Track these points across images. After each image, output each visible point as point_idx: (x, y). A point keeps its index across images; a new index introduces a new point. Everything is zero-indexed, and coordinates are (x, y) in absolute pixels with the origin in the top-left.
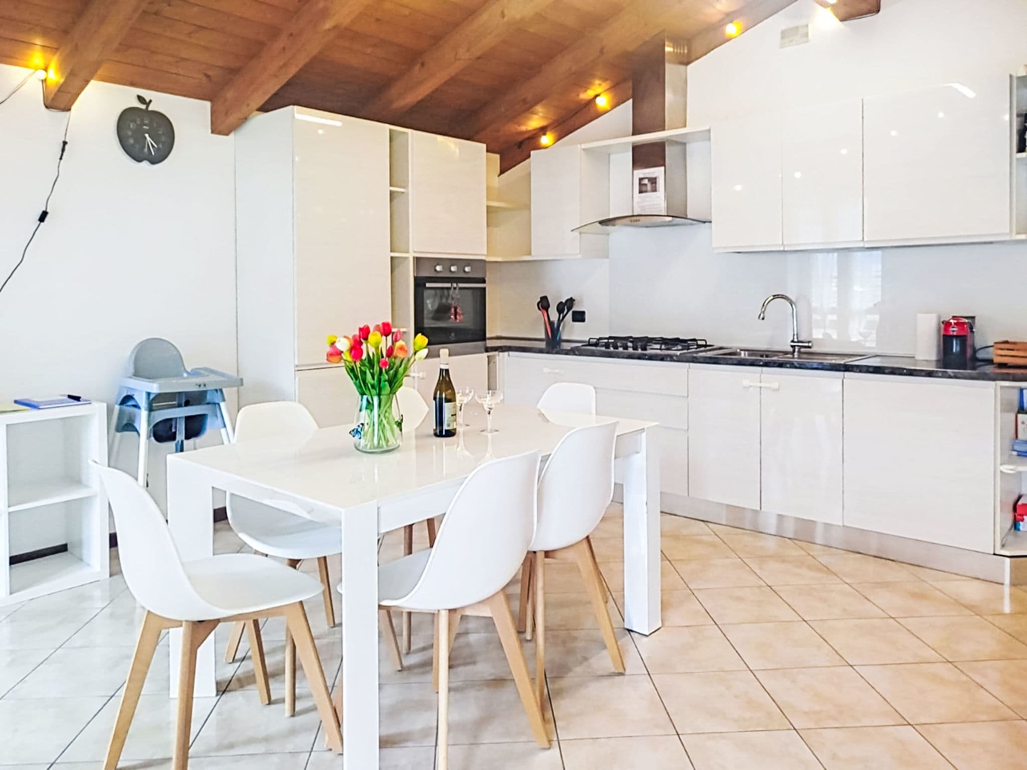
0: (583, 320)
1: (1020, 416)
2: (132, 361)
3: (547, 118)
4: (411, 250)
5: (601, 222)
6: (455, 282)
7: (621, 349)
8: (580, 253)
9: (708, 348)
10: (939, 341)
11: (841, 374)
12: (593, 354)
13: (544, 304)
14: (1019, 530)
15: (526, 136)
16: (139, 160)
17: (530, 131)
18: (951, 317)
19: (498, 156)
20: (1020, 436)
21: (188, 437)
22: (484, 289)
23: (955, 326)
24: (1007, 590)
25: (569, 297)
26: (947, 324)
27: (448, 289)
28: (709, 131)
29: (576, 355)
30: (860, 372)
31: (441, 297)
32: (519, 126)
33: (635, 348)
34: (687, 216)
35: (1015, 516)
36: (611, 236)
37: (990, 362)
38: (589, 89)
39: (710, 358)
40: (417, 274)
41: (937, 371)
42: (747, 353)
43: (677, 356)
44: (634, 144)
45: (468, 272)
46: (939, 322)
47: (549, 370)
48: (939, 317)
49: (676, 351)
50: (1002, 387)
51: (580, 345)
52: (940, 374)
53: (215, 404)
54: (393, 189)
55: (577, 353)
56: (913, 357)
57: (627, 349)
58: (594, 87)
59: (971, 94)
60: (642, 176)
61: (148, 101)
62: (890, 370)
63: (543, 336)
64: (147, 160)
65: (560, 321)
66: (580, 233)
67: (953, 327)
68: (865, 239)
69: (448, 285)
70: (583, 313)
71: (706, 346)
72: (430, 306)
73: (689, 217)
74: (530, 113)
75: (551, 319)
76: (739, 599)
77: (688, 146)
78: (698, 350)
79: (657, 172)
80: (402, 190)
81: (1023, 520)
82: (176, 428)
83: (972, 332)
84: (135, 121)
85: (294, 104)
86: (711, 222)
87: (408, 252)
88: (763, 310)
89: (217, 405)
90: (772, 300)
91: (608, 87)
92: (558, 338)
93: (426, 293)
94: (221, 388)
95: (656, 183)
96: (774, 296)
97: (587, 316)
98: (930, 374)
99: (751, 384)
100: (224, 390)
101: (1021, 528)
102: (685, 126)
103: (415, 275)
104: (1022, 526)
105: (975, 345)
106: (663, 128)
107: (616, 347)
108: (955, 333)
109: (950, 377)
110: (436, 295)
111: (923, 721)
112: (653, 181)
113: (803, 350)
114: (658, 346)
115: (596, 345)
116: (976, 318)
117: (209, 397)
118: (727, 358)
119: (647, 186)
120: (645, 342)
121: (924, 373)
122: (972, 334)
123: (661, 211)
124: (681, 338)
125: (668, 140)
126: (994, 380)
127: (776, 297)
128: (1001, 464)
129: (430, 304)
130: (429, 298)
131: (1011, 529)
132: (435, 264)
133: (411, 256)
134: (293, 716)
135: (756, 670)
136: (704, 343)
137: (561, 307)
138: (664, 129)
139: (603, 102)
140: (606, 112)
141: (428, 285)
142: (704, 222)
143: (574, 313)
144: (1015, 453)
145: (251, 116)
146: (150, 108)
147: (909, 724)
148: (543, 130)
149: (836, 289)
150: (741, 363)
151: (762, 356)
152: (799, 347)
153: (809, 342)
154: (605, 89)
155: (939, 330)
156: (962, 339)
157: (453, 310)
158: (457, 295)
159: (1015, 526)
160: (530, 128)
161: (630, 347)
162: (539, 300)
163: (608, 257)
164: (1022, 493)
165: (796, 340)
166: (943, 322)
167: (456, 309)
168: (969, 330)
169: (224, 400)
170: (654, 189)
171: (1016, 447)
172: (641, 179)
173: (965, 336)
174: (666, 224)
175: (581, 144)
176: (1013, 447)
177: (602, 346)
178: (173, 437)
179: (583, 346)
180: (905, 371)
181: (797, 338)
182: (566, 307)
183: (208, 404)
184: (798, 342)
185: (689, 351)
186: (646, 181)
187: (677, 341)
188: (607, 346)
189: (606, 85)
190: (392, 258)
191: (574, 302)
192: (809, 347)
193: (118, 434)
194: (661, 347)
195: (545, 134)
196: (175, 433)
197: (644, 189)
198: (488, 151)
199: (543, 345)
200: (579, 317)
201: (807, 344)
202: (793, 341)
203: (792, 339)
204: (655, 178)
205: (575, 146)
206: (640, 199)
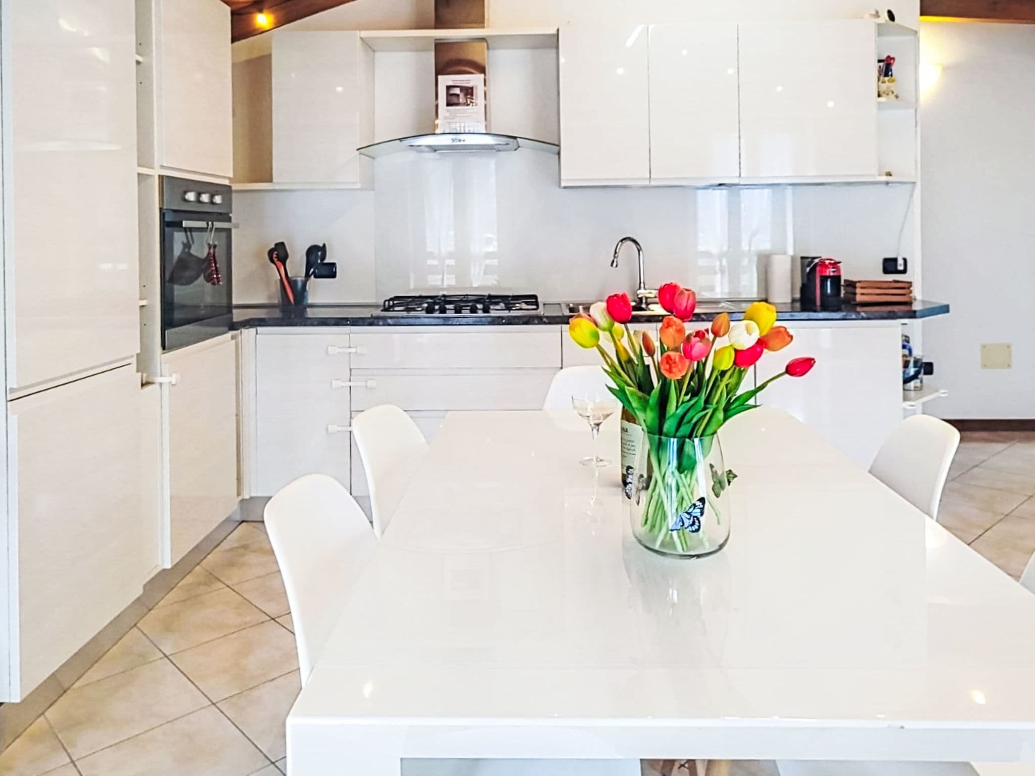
0: (333, 276)
6: (209, 220)
8: (359, 181)
22: (230, 230)
23: (831, 267)
28: (557, 34)
33: (474, 310)
40: (163, 204)
44: (439, 41)
45: (216, 204)
65: (304, 278)
66: (360, 154)
68: (743, 175)
70: (335, 265)
75: (291, 276)
79: (474, 80)
87: (151, 167)
88: (616, 255)
90: (622, 243)
92: (303, 303)
95: (471, 95)
97: (339, 270)
103: (160, 206)
106: (480, 24)
107: (444, 310)
108: (832, 274)
112: (469, 92)
119: (458, 97)
127: (626, 240)
132: (185, 189)
133: (156, 173)
138: (483, 26)
141: (184, 224)
148: (257, 6)
156: (836, 279)
158: (214, 242)
162: (273, 247)
170: (469, 103)
172: (449, 88)
181: (644, 287)
186: (457, 91)
190: (139, 175)
195: (260, 11)
197: (455, 100)
204: (472, 88)
205: (355, 32)
206: (447, 114)
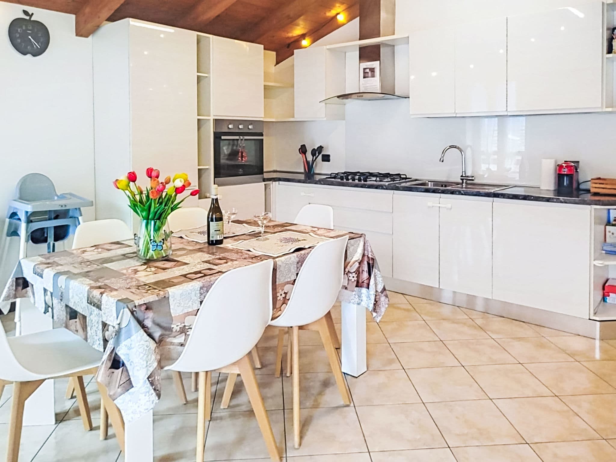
0: (329, 161)
1: (607, 227)
2: (18, 190)
3: (305, 28)
4: (212, 114)
5: (338, 97)
6: (242, 136)
7: (351, 181)
8: (325, 117)
9: (407, 180)
10: (555, 177)
11: (491, 199)
12: (332, 184)
13: (303, 150)
14: (606, 302)
15: (293, 40)
16: (24, 54)
17: (295, 37)
18: (563, 162)
19: (274, 53)
20: (607, 240)
21: (56, 240)
22: (262, 140)
23: (566, 168)
24: (597, 343)
25: (319, 146)
26: (561, 167)
27: (237, 140)
28: (408, 37)
29: (322, 184)
30: (504, 198)
31: (233, 145)
32: (287, 33)
33: (360, 180)
34: (395, 93)
35: (604, 293)
36: (346, 105)
37: (588, 191)
38: (332, 9)
39: (407, 187)
40: (215, 130)
41: (553, 198)
42: (432, 183)
43: (385, 186)
44: (361, 46)
45: (251, 129)
46: (556, 165)
47: (305, 194)
48: (556, 162)
49: (386, 182)
50: (595, 209)
51: (325, 177)
52: (555, 200)
53: (75, 217)
54: (199, 74)
55: (322, 183)
56: (539, 188)
57: (355, 181)
58: (335, 8)
59: (581, 15)
60: (365, 67)
61: (30, 14)
62: (522, 197)
63: (303, 171)
64: (30, 53)
65: (313, 161)
66: (326, 104)
67: (564, 169)
68: (508, 110)
69: (237, 137)
70: (329, 156)
71: (406, 178)
72: (225, 151)
73: (396, 94)
74: (293, 25)
75: (308, 160)
76: (421, 350)
77: (395, 47)
78: (401, 181)
79: (375, 64)
80: (206, 75)
81: (609, 296)
82: (47, 234)
83: (577, 172)
84: (21, 27)
85: (130, 17)
86: (409, 98)
87: (209, 116)
88: (443, 155)
89: (76, 218)
90: (449, 149)
91: (344, 8)
92: (312, 173)
93: (222, 143)
94: (79, 207)
95: (374, 72)
96: (450, 146)
97: (331, 158)
98: (548, 200)
99: (434, 205)
100: (81, 208)
101: (607, 301)
102: (394, 34)
103: (214, 131)
104: (608, 299)
105: (579, 180)
106: (378, 35)
107: (348, 179)
108: (565, 173)
109: (561, 202)
110: (229, 144)
111: (536, 440)
112: (372, 70)
113: (468, 182)
114: (374, 179)
115: (335, 178)
116: (580, 162)
117: (71, 214)
118: (418, 187)
119: (368, 73)
120: (366, 176)
121: (544, 200)
122: (577, 173)
123: (377, 90)
124: (391, 173)
125: (382, 44)
126: (590, 204)
127: (452, 147)
128: (594, 260)
129: (225, 150)
130: (224, 146)
131: (601, 301)
132: (228, 124)
133: (212, 118)
134: (106, 439)
135: (427, 403)
136: (405, 176)
137: (314, 152)
138: (380, 37)
139: (342, 18)
140: (343, 25)
141: (223, 137)
142: (406, 98)
143: (323, 155)
144: (604, 252)
145: (102, 24)
146: (32, 19)
147: (527, 443)
148: (303, 36)
149: (496, 138)
150: (427, 191)
151: (442, 186)
152: (466, 180)
153: (473, 177)
154: (343, 9)
155: (556, 171)
156: (570, 177)
157: (240, 154)
158: (243, 144)
159: (604, 300)
160: (294, 35)
161: (356, 179)
162: (300, 147)
163: (344, 119)
164: (609, 277)
165: (464, 175)
166: (558, 165)
167: (242, 153)
168: (575, 170)
169: (81, 215)
170: (373, 76)
171: (605, 248)
172: (364, 69)
173: (572, 175)
174: (379, 98)
175: (326, 45)
176: (603, 248)
177: (339, 178)
178: (45, 240)
179: (327, 178)
180: (532, 198)
181: (465, 174)
182: (317, 152)
183: (71, 217)
184: (465, 177)
185: (395, 182)
186: (368, 70)
187: (387, 175)
188: (342, 178)
189: (343, 7)
190: (198, 120)
191: (323, 149)
192: (473, 180)
193: (9, 238)
194: (376, 179)
195: (304, 39)
196: (47, 237)
197: (366, 75)
198: (265, 49)
199: (302, 177)
200: (326, 158)
201: (471, 178)
202: (462, 176)
203: (461, 175)
204: (374, 69)
205: (322, 47)
206: (363, 82)
